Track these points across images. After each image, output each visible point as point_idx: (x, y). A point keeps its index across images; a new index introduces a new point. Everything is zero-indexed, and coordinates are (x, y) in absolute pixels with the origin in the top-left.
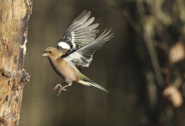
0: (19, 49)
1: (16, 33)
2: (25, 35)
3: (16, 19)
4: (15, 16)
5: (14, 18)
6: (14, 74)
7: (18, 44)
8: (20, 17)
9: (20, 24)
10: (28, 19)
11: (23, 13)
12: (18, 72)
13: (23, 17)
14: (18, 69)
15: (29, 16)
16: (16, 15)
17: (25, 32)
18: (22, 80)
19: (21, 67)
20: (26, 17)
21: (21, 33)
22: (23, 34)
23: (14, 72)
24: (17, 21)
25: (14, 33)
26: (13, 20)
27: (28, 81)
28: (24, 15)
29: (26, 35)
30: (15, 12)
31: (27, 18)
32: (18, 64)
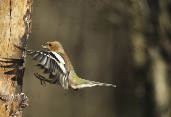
1: (14, 53)
2: (23, 56)
3: (14, 38)
4: (13, 35)
5: (11, 37)
6: (12, 97)
7: (16, 65)
8: (18, 36)
9: (18, 43)
10: (27, 38)
11: (21, 32)
12: (16, 96)
13: (21, 36)
14: (16, 93)
15: (28, 35)
16: (14, 33)
17: (24, 52)
18: (20, 105)
19: (19, 90)
20: (25, 36)
21: (19, 54)
22: (22, 54)
23: (12, 95)
24: (15, 40)
25: (12, 54)
26: (11, 40)
27: (26, 105)
28: (23, 33)
29: (25, 55)
30: (13, 31)
31: (26, 37)
32: (17, 87)
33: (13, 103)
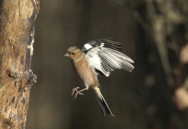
0: (26, 49)
1: (23, 33)
2: (32, 35)
4: (22, 15)
5: (20, 17)
6: (21, 75)
7: (24, 44)
8: (27, 17)
9: (26, 24)
10: (35, 19)
11: (30, 13)
12: (24, 73)
13: (30, 17)
14: (25, 70)
15: (36, 16)
16: (22, 14)
17: (32, 32)
18: (29, 81)
19: (28, 68)
20: (33, 17)
21: (28, 33)
22: (30, 34)
23: (21, 72)
24: (24, 20)
25: (21, 33)
26: (20, 20)
27: (35, 82)
28: (31, 14)
29: (33, 35)
30: (22, 11)
31: (35, 17)
32: (25, 65)
33: (22, 80)
